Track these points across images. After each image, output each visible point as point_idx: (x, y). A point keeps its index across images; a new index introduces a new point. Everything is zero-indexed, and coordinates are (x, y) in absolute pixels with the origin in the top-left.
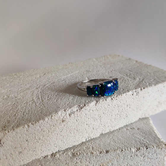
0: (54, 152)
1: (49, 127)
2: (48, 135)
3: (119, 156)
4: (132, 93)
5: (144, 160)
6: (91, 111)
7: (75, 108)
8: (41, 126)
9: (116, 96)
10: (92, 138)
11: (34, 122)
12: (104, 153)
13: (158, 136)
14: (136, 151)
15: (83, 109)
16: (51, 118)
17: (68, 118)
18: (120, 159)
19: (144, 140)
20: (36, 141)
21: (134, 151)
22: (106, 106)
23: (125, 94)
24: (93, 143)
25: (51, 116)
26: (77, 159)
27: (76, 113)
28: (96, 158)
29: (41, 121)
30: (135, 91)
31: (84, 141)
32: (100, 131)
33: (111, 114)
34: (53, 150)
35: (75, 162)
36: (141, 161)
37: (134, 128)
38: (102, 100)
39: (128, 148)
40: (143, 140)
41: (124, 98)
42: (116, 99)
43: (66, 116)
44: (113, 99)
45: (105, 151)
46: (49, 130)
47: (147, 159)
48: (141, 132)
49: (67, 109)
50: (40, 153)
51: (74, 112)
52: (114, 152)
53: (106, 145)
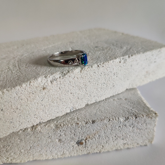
0: (34, 124)
1: (28, 95)
2: (26, 104)
3: (106, 126)
4: (120, 61)
5: (133, 131)
6: (75, 78)
7: (58, 75)
8: (17, 93)
9: (102, 63)
10: (77, 109)
11: (10, 88)
12: (90, 123)
13: (147, 105)
14: (125, 121)
15: (66, 76)
16: (30, 85)
17: (50, 85)
18: (107, 129)
19: (133, 109)
20: (12, 110)
21: (122, 120)
22: (92, 73)
23: (112, 61)
24: (78, 114)
25: (29, 82)
26: (60, 131)
27: (58, 80)
28: (82, 129)
29: (18, 88)
30: (123, 59)
31: (69, 111)
32: (86, 102)
33: (97, 83)
34: (34, 122)
35: (59, 135)
36: (130, 132)
37: (121, 99)
38: (88, 67)
39: (115, 118)
40: (131, 110)
41: (111, 66)
42: (103, 66)
43: (48, 83)
44: (100, 65)
45: (91, 121)
46: (28, 98)
47: (136, 130)
48: (129, 102)
49: (49, 75)
50: (18, 126)
51: (56, 79)
52: (101, 122)
53: (92, 116)
